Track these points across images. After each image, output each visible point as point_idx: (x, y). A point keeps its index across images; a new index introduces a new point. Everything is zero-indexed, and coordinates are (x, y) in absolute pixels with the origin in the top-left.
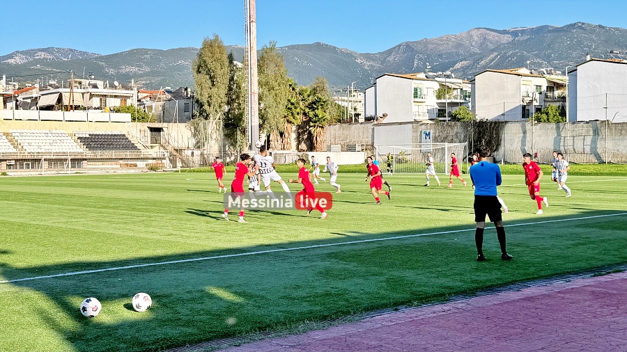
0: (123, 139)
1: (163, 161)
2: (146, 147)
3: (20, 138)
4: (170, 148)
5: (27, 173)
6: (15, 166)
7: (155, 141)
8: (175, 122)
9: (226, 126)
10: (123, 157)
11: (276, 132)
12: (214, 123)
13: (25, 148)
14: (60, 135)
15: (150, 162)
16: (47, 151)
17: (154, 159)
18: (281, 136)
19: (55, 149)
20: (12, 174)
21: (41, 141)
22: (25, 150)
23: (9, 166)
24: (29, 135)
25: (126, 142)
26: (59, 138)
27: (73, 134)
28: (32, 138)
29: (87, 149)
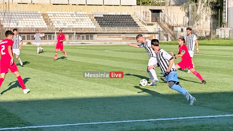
4: (166, 25)
7: (155, 20)
14: (82, 15)
16: (69, 27)
22: (54, 26)
24: (60, 15)
25: (130, 21)
26: (81, 18)
27: (92, 15)
28: (61, 17)
29: (99, 26)
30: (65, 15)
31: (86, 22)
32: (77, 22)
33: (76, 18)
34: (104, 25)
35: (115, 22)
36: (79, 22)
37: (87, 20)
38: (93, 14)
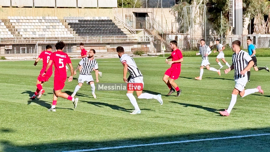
0: (110, 24)
1: (148, 46)
2: (131, 32)
3: (17, 24)
4: (154, 33)
5: (23, 58)
6: (12, 51)
7: (140, 25)
8: (160, 7)
9: (210, 10)
10: (110, 42)
11: (260, 16)
12: (198, 8)
13: (21, 33)
14: (53, 21)
15: (136, 46)
16: (41, 37)
17: (139, 43)
18: (266, 20)
19: (48, 34)
20: (10, 58)
21: (36, 27)
22: (22, 35)
23: (7, 51)
24: (25, 21)
25: (112, 27)
26: (52, 24)
27: (64, 20)
28: (27, 24)
29: (77, 34)
30: (31, 21)
31: (60, 30)
32: (48, 30)
33: (46, 24)
34: (82, 33)
35: (95, 30)
36: (51, 30)
37: (60, 27)
38: (66, 19)
